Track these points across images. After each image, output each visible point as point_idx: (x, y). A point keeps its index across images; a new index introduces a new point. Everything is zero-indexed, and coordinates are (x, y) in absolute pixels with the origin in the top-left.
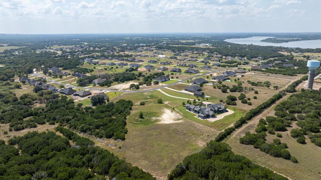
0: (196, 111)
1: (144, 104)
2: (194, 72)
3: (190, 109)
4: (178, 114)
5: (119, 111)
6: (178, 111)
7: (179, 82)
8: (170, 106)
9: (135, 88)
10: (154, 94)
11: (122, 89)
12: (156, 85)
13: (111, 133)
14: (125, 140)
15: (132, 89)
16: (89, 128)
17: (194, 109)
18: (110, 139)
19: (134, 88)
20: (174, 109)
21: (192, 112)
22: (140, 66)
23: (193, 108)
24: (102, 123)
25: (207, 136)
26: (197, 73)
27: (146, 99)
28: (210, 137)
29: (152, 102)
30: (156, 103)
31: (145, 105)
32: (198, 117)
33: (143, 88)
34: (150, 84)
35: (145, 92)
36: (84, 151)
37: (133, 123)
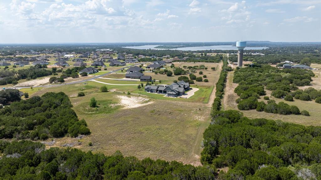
0: (161, 91)
1: (84, 95)
2: (120, 64)
3: (152, 91)
4: (140, 98)
5: (54, 105)
6: (138, 94)
7: (112, 72)
8: (122, 92)
9: (59, 81)
10: (89, 84)
11: (39, 85)
12: (85, 77)
13: (63, 129)
14: (92, 134)
15: (53, 83)
16: (16, 130)
17: (159, 89)
18: (63, 138)
19: (57, 82)
20: (130, 94)
21: (156, 93)
22: (48, 63)
23: (156, 89)
24: (36, 121)
25: (198, 110)
26: (124, 65)
27: (83, 90)
28: (203, 110)
29: (92, 92)
30: (99, 92)
31: (86, 96)
32: (169, 96)
33: (69, 81)
34: (77, 76)
35: (75, 84)
36: (32, 159)
37: (87, 114)
